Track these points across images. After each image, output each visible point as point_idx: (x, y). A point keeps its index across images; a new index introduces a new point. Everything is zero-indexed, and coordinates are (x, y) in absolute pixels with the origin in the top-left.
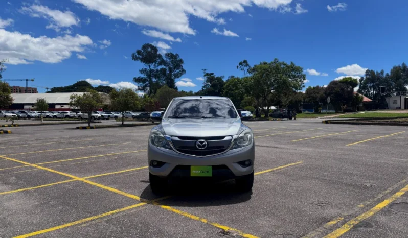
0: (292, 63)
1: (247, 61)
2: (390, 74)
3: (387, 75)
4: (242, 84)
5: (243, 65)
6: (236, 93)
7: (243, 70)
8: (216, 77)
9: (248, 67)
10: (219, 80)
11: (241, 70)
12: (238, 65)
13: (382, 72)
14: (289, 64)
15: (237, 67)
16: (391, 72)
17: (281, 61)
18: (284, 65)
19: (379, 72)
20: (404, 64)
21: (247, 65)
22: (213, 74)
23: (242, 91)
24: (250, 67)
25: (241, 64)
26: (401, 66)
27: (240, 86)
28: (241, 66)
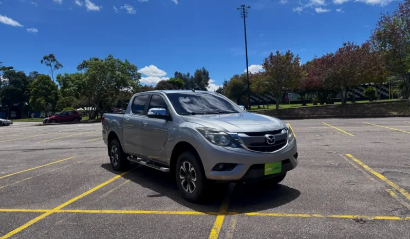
0: (126, 61)
1: (54, 55)
2: (194, 76)
3: (192, 77)
4: (73, 81)
5: (49, 60)
6: (67, 91)
7: (50, 65)
8: (16, 72)
9: (55, 63)
10: (21, 75)
11: (47, 65)
12: (43, 59)
13: (188, 75)
14: (124, 62)
15: (42, 61)
16: (195, 75)
17: (115, 58)
18: (119, 62)
19: (186, 74)
20: (204, 68)
21: (54, 60)
22: (12, 68)
23: (74, 90)
24: (57, 62)
25: (45, 58)
26: (202, 70)
27: (70, 83)
28: (46, 60)
